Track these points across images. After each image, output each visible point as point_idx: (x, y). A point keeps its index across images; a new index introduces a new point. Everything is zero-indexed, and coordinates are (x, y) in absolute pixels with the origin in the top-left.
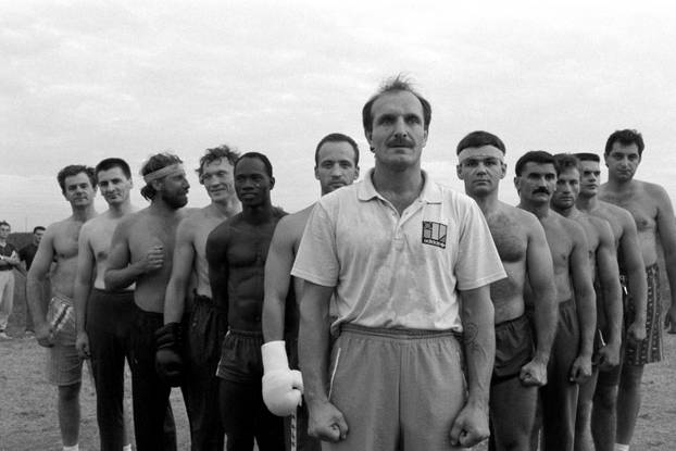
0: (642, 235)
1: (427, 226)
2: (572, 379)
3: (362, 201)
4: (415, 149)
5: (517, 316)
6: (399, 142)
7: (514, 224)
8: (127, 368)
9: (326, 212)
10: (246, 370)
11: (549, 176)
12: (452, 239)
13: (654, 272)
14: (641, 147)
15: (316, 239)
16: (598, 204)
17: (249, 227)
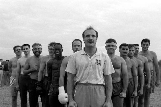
0: (150, 63)
1: (97, 60)
2: (132, 97)
3: (82, 54)
4: (94, 43)
5: (119, 81)
6: (90, 41)
7: (118, 60)
8: (28, 92)
9: (73, 57)
10: (55, 93)
11: (127, 49)
12: (103, 63)
13: (153, 72)
14: (149, 43)
15: (71, 63)
16: (139, 56)
17: (57, 60)
